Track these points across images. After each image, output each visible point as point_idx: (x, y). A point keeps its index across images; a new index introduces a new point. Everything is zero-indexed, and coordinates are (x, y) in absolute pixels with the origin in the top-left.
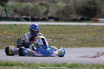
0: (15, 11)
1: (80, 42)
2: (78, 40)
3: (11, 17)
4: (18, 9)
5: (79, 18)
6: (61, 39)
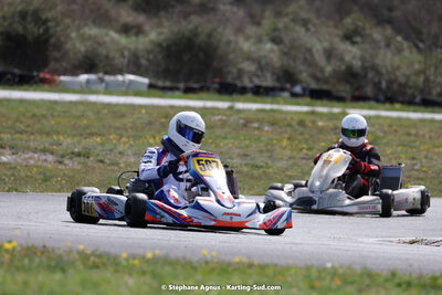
6: (88, 157)
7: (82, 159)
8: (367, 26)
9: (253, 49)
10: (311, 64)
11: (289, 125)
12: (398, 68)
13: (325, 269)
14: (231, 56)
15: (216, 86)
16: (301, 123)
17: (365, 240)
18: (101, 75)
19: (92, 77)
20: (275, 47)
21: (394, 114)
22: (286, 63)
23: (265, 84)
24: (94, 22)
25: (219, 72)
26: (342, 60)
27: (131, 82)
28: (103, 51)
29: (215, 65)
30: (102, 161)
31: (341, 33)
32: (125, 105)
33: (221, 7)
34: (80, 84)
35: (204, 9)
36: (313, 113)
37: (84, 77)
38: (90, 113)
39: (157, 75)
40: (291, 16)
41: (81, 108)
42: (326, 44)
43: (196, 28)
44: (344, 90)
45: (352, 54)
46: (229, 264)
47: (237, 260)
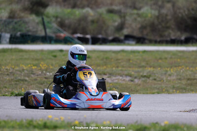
0: (62, 25)
1: (184, 83)
2: (180, 79)
3: (53, 35)
4: (67, 22)
5: (183, 38)
6: (149, 78)
7: (146, 78)
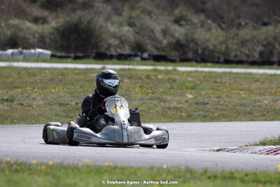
6: (13, 102)
7: (9, 103)
8: (189, 14)
9: (117, 30)
10: (154, 39)
11: (141, 78)
12: (208, 40)
13: (163, 169)
14: (103, 35)
15: (94, 55)
16: (148, 77)
17: (189, 149)
18: (20, 49)
19: (15, 51)
20: (131, 29)
21: (207, 70)
22: (138, 39)
23: (125, 53)
24: (16, 16)
25: (96, 46)
26: (173, 36)
27: (40, 53)
28: (21, 34)
29: (93, 41)
30: (21, 104)
31: (172, 19)
32: (35, 68)
33: (96, 4)
34: (7, 55)
35: (85, 6)
36: (155, 70)
37: (10, 51)
38: (14, 74)
39: (56, 49)
40: (140, 9)
41: (8, 70)
42: (163, 27)
43: (80, 18)
44: (174, 55)
45: (179, 32)
46: (101, 167)
47: (107, 164)
